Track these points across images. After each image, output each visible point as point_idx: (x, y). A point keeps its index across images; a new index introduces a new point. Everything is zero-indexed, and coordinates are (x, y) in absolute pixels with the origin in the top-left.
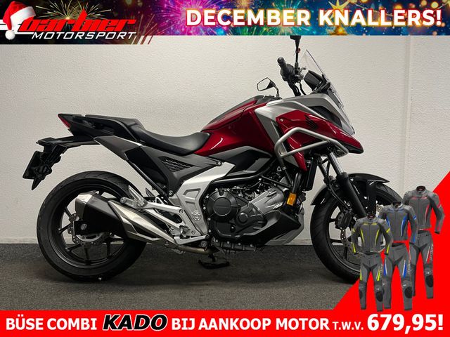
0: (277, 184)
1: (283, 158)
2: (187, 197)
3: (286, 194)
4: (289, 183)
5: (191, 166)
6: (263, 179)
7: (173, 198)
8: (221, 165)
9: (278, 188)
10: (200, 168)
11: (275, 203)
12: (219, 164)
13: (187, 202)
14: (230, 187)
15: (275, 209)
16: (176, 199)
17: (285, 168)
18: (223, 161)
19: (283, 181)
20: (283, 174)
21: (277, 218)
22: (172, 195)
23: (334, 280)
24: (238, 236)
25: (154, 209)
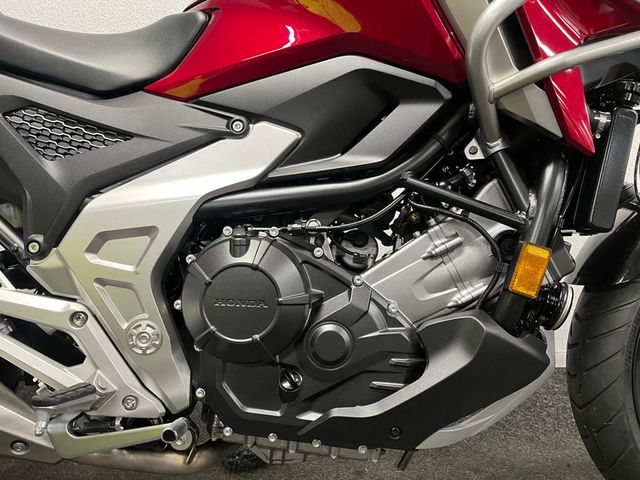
0: (468, 209)
1: (497, 99)
2: (103, 263)
3: (507, 250)
4: (515, 204)
5: (126, 135)
6: (409, 188)
7: (46, 263)
8: (244, 133)
9: (473, 224)
10: (162, 146)
11: (457, 280)
12: (238, 127)
13: (100, 282)
14: (280, 222)
15: (459, 307)
16: (56, 270)
17: (497, 146)
18: (253, 117)
19: (488, 194)
20: (487, 169)
21: (469, 345)
22: (42, 254)
24: (312, 416)
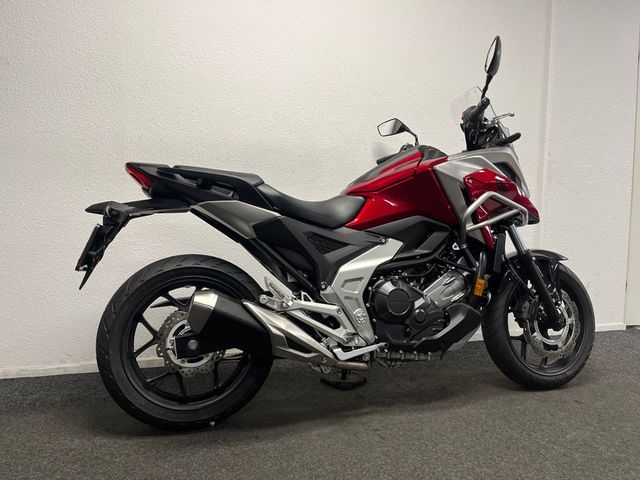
1: (468, 232)
2: (347, 291)
4: (471, 265)
5: (347, 244)
7: (327, 292)
8: (385, 243)
9: (458, 272)
11: (454, 292)
12: (383, 241)
13: (346, 298)
16: (330, 295)
17: (465, 246)
18: (387, 237)
19: (461, 262)
20: (461, 253)
21: (463, 313)
22: (326, 288)
23: (511, 389)
25: (300, 309)
